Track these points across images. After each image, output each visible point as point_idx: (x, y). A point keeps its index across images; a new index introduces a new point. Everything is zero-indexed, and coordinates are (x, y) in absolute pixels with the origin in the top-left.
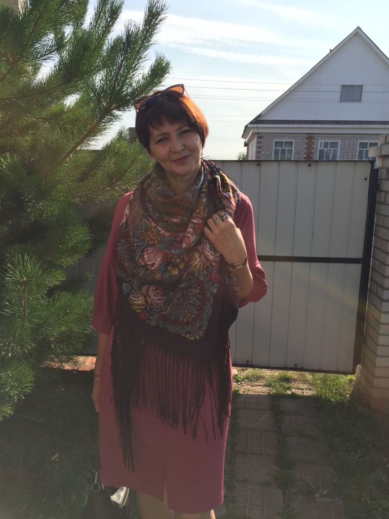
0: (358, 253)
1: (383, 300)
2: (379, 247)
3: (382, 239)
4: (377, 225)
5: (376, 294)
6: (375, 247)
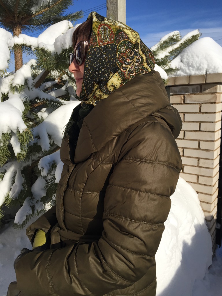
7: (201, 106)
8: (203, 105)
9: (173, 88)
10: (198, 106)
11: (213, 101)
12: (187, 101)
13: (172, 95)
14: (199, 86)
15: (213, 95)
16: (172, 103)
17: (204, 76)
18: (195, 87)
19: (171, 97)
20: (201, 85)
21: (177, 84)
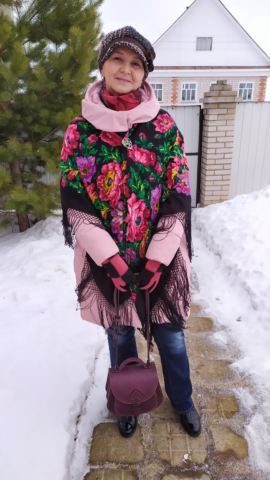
0: (196, 151)
1: (206, 170)
2: (205, 146)
3: (206, 142)
4: (204, 136)
5: (204, 168)
6: (203, 147)
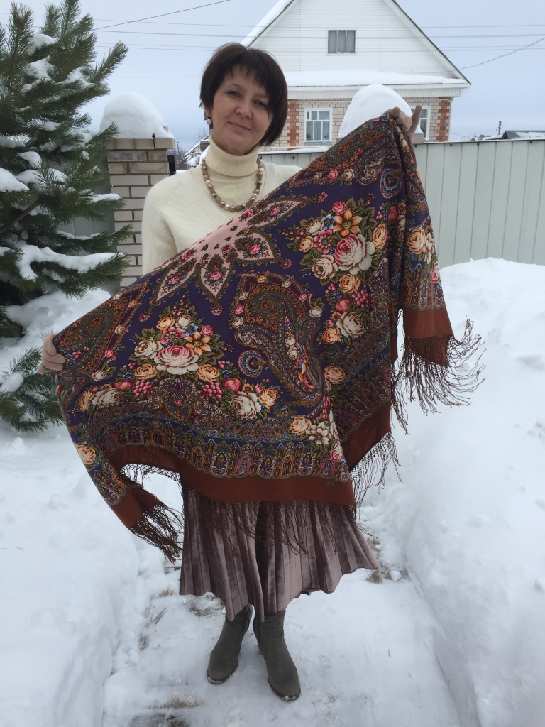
7: (149, 178)
8: (152, 176)
9: (112, 153)
10: (147, 177)
11: (163, 171)
12: (134, 172)
13: (110, 163)
14: (145, 152)
15: (163, 164)
16: (112, 173)
17: (150, 140)
18: (140, 153)
19: (109, 165)
20: (147, 151)
21: (120, 148)
